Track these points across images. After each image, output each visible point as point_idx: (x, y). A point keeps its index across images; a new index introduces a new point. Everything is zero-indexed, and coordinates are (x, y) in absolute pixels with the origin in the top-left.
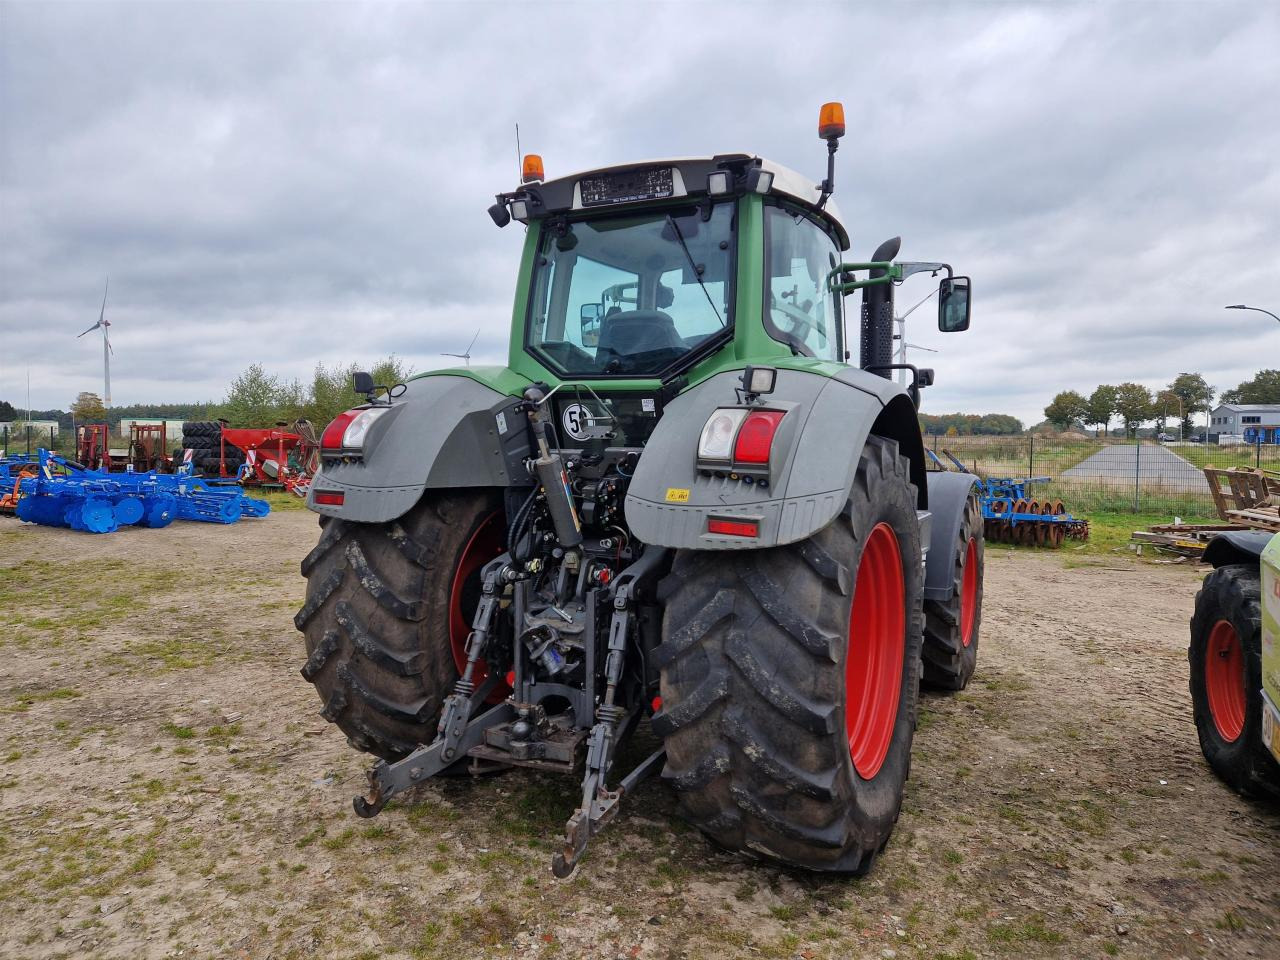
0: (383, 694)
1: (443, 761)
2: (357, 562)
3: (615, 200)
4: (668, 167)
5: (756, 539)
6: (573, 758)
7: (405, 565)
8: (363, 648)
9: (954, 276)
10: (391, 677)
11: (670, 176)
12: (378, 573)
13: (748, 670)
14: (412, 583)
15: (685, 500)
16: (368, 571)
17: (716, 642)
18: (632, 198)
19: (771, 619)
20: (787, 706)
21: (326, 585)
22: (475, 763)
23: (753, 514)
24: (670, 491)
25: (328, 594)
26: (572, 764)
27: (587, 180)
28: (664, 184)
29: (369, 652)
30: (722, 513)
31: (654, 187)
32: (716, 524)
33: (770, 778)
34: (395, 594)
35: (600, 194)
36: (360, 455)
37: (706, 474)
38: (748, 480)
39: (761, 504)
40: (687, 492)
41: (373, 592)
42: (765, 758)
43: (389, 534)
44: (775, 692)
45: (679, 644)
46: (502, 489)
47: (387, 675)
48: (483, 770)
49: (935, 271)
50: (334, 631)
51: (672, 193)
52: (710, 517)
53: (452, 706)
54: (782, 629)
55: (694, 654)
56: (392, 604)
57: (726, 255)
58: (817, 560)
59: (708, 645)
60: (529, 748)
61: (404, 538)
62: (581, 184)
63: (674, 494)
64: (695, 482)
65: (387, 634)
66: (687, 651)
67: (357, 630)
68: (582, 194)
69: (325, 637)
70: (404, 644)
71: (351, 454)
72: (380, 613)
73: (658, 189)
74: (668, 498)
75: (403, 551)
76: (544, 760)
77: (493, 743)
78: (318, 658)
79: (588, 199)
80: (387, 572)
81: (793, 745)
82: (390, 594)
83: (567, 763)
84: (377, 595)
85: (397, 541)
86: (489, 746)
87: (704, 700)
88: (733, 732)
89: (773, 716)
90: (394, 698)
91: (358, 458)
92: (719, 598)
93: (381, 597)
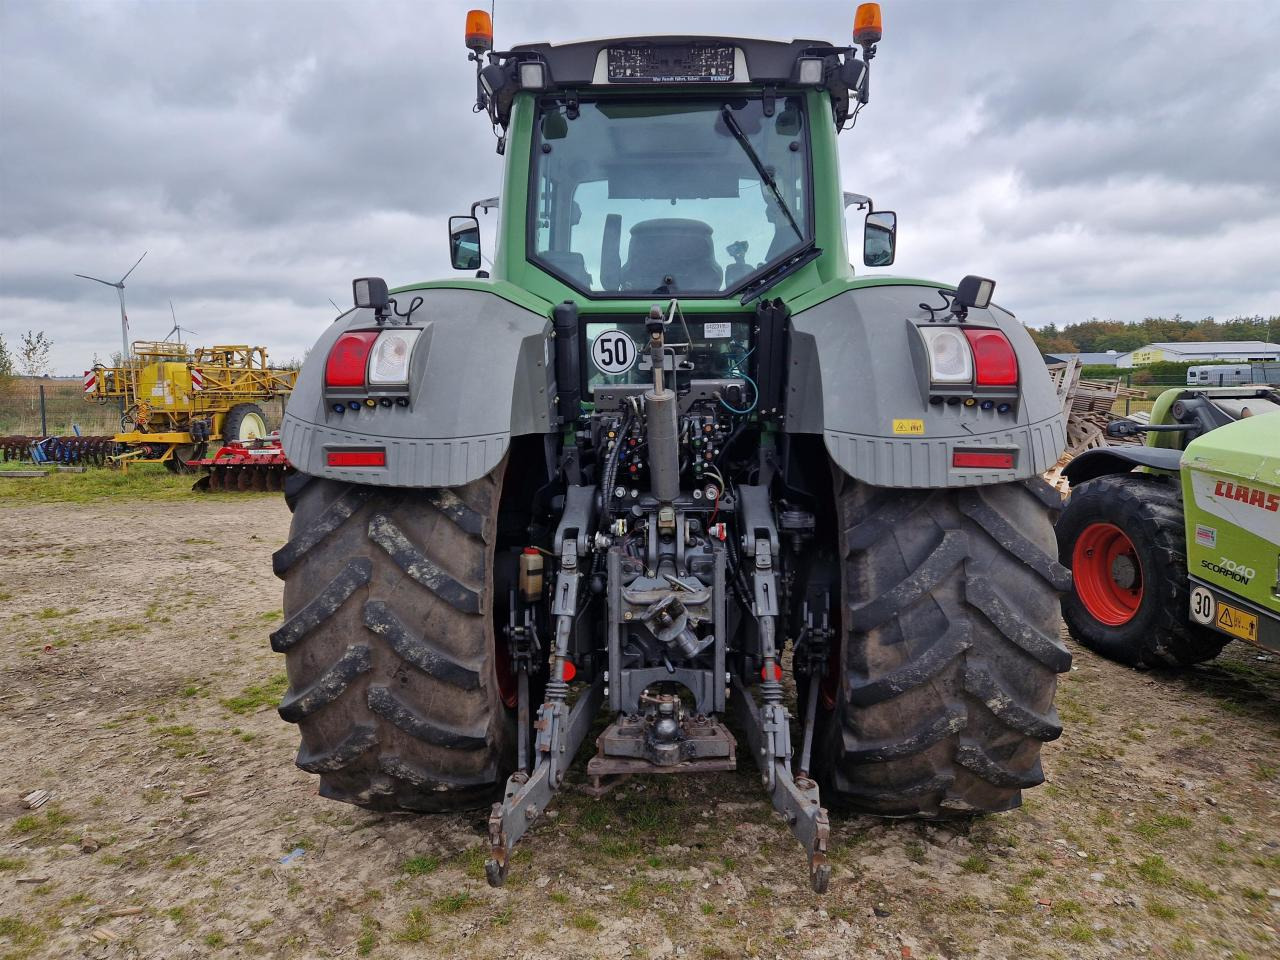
0: (441, 719)
1: (551, 788)
2: (395, 545)
3: (655, 79)
4: (729, 45)
5: (1012, 471)
6: (733, 750)
7: (465, 542)
8: (419, 661)
9: (874, 210)
10: (454, 694)
11: (732, 58)
12: (433, 557)
13: (996, 616)
14: (475, 565)
15: (921, 432)
16: (417, 554)
17: (948, 590)
18: (679, 79)
19: (1011, 557)
20: (1037, 649)
21: (342, 582)
22: (597, 782)
23: (1003, 443)
24: (896, 423)
25: (348, 594)
26: (733, 758)
27: (618, 48)
28: (722, 66)
29: (428, 666)
30: (970, 444)
31: (709, 68)
32: (963, 457)
33: (1009, 728)
34: (459, 581)
35: (633, 68)
36: (405, 394)
37: (937, 401)
38: (988, 406)
39: (1010, 432)
40: (919, 423)
41: (428, 584)
42: (1011, 709)
43: (436, 503)
44: (1027, 635)
45: (903, 598)
46: (541, 436)
47: (449, 692)
48: (607, 789)
49: (861, 205)
50: (365, 644)
51: (733, 78)
52: (956, 450)
53: (554, 717)
54: (1026, 567)
55: (921, 606)
56: (459, 595)
57: (799, 157)
58: (1041, 490)
59: (939, 595)
60: (680, 748)
61: (459, 507)
62: (609, 53)
63: (902, 426)
64: (926, 410)
65: (450, 637)
66: (914, 605)
67: (408, 637)
68: (609, 66)
69: (347, 655)
70: (471, 649)
71: (383, 394)
72: (440, 610)
73: (713, 71)
74: (896, 432)
75: (460, 526)
76: (692, 760)
77: (616, 752)
78: (331, 686)
79: (615, 74)
80: (443, 554)
81: (1036, 688)
82: (453, 583)
83: (727, 758)
84: (434, 587)
85: (451, 510)
86: (612, 757)
87: (942, 656)
88: (976, 686)
89: (1020, 661)
90: (455, 720)
91: (399, 399)
92: (949, 541)
93: (441, 589)
